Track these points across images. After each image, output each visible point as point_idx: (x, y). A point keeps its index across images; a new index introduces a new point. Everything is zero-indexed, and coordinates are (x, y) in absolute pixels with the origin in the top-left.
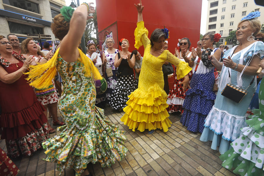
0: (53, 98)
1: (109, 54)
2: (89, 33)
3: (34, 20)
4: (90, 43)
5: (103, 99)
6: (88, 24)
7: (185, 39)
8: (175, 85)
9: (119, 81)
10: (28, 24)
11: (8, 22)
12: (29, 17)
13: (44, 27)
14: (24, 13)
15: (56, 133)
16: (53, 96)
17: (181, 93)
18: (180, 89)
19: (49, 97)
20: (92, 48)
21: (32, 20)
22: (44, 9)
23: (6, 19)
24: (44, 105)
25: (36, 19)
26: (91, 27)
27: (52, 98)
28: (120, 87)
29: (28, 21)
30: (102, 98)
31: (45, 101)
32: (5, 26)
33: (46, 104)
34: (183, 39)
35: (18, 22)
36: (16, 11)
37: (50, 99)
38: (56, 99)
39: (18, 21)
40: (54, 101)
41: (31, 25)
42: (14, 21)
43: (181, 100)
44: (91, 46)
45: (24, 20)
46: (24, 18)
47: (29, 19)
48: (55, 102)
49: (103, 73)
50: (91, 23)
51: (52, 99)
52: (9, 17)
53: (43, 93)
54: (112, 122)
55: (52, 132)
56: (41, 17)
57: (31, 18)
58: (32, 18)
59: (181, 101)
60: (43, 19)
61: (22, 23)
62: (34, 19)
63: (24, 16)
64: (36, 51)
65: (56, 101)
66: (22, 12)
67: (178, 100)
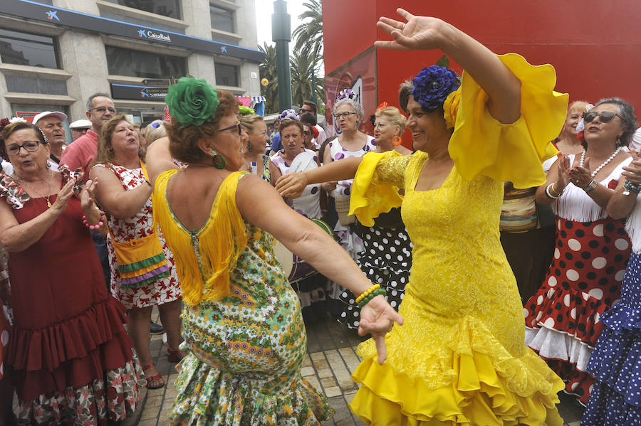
0: (168, 289)
1: (343, 152)
2: (312, 67)
3: (165, 38)
4: (286, 118)
5: (321, 295)
6: (310, 40)
7: (614, 102)
8: (552, 281)
9: (371, 243)
10: (153, 50)
11: (107, 47)
12: (154, 32)
13: (190, 55)
14: (143, 20)
15: (166, 388)
16: (167, 282)
17: (577, 316)
18: (571, 300)
19: (156, 285)
20: (288, 136)
21: (161, 37)
22: (192, 7)
23: (103, 41)
24: (141, 306)
25: (171, 36)
26: (317, 47)
27: (164, 287)
28: (376, 262)
29: (152, 41)
30: (315, 293)
31: (144, 296)
32: (98, 57)
33: (148, 305)
34: (603, 100)
35: (127, 46)
36: (126, 16)
37: (157, 291)
38: (175, 291)
39: (128, 43)
40: (168, 298)
41: (157, 51)
42: (119, 44)
43: (575, 343)
44: (285, 129)
45: (143, 39)
46: (142, 33)
47: (154, 36)
48: (170, 299)
49: (322, 212)
50: (317, 36)
51: (163, 291)
52: (108, 34)
53: (135, 281)
54: (334, 377)
55: (156, 383)
56: (183, 28)
57: (158, 33)
58: (162, 33)
59: (574, 347)
60: (189, 33)
61: (137, 47)
62: (165, 35)
63: (142, 29)
64: (133, 150)
65: (175, 298)
66: (140, 20)
67: (562, 343)
